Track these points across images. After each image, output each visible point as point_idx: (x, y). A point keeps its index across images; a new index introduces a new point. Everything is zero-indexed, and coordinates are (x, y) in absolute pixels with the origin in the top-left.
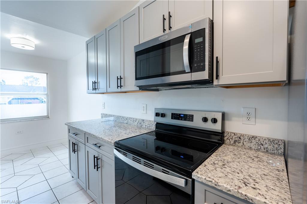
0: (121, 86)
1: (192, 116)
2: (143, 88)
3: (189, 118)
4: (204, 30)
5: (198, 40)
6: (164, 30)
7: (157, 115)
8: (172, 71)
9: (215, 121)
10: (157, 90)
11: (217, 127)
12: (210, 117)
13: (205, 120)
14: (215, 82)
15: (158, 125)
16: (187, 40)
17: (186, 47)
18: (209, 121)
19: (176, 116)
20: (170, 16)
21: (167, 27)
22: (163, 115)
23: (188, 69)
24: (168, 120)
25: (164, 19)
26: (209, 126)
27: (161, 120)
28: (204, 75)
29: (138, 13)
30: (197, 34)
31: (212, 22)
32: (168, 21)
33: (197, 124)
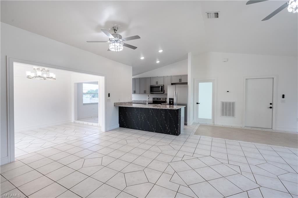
0: (145, 93)
2: (151, 93)
3: (160, 99)
6: (156, 84)
10: (153, 94)
11: (165, 100)
13: (163, 99)
14: (165, 93)
19: (157, 99)
22: (155, 99)
27: (154, 100)
28: (163, 92)
29: (150, 78)
30: (162, 87)
31: (164, 85)
32: (157, 82)
33: (162, 100)
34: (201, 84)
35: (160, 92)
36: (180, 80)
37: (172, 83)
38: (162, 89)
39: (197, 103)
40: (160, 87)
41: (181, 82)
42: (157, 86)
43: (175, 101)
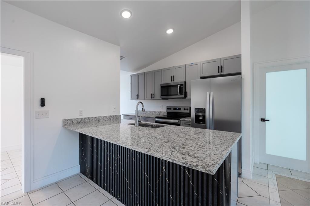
0: (153, 98)
1: (181, 108)
2: (163, 99)
3: (180, 109)
4: (183, 84)
5: (182, 87)
6: (172, 81)
7: (168, 109)
8: (172, 94)
9: (187, 109)
10: (168, 99)
11: (188, 111)
12: (186, 108)
13: (185, 109)
14: (186, 98)
15: (168, 113)
16: (179, 85)
17: (179, 87)
18: (186, 110)
19: (175, 109)
20: (174, 77)
21: (173, 80)
22: (170, 109)
23: (179, 94)
24: (172, 111)
25: (172, 77)
26: (186, 111)
27: (169, 111)
28: (183, 96)
29: (161, 72)
30: (181, 85)
31: (185, 82)
32: (173, 78)
33: (182, 111)
34: (271, 77)
35: (178, 95)
36: (221, 68)
37: (201, 76)
38: (181, 89)
39: (263, 120)
40: (177, 85)
41: (222, 74)
42: (172, 84)
43: (209, 114)
